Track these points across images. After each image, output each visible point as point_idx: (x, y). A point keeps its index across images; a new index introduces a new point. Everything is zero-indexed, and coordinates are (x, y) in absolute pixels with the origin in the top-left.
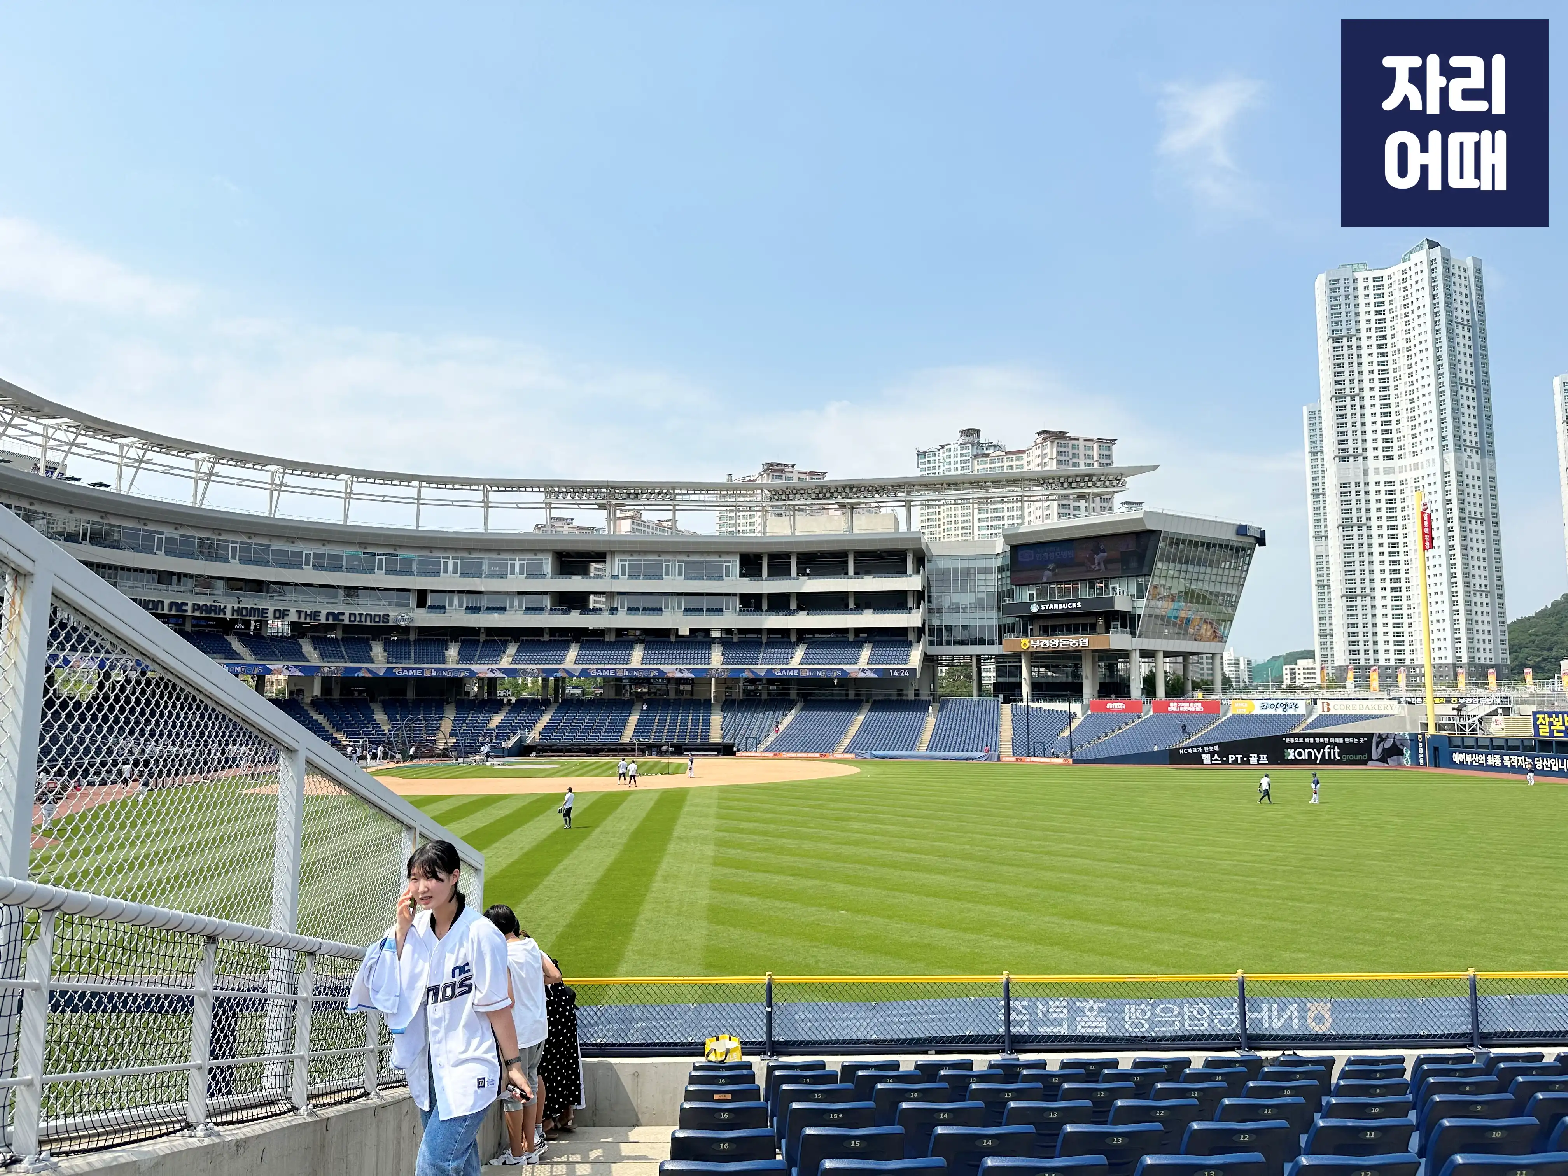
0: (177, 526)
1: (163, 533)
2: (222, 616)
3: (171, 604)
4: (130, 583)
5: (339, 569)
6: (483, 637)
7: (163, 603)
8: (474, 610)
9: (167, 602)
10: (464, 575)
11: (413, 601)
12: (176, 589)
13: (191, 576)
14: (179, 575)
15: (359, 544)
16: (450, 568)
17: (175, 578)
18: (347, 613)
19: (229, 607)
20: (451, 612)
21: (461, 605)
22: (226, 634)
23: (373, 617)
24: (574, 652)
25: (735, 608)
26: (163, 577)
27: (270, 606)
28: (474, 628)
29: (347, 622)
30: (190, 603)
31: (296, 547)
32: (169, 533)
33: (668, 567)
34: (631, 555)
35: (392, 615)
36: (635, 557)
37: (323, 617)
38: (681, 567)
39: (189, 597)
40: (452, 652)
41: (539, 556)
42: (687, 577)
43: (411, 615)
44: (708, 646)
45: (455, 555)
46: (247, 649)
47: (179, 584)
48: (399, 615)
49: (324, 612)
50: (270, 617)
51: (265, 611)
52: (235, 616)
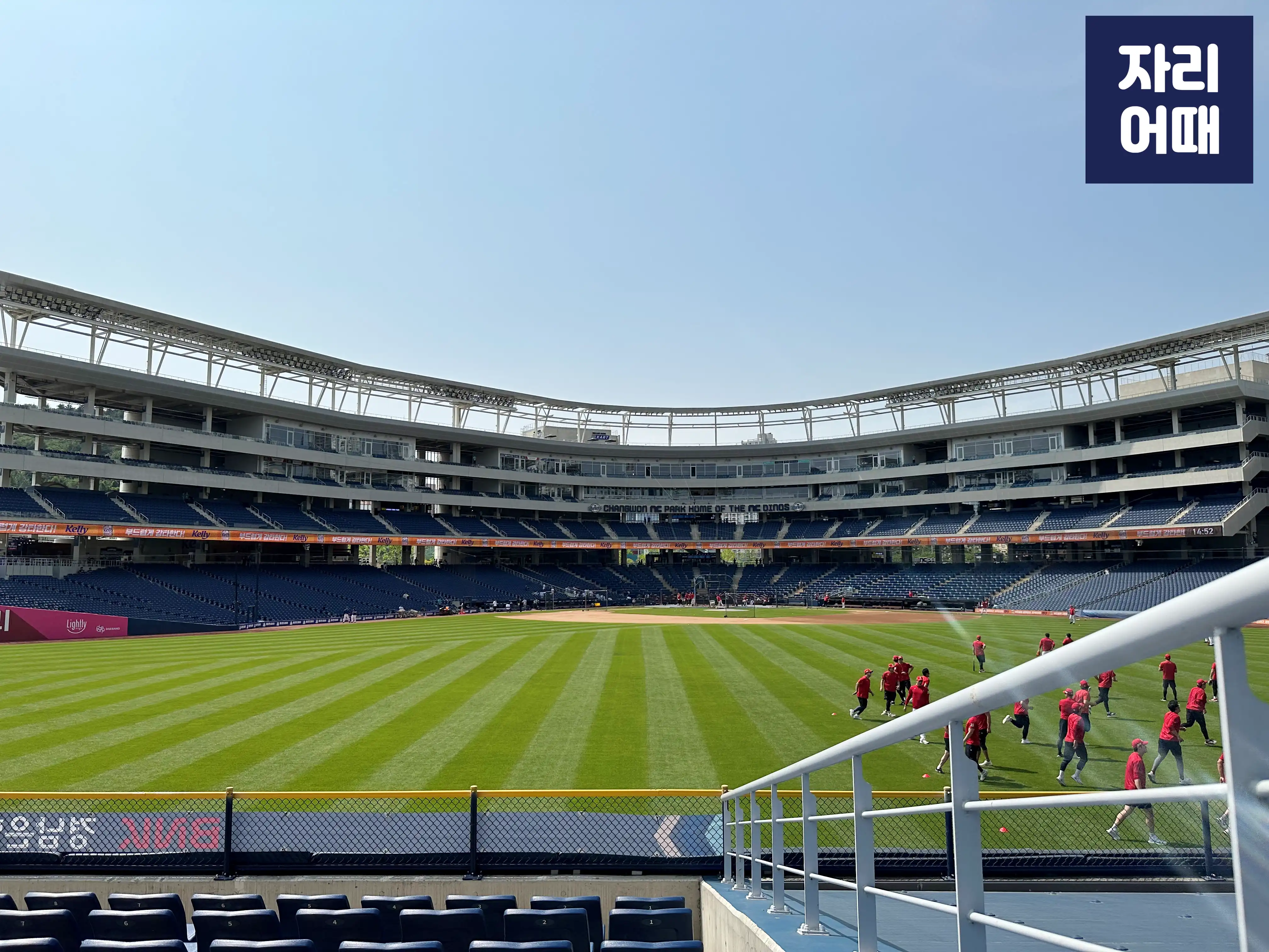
1: (649, 465)
2: (683, 512)
3: (652, 507)
4: (633, 497)
5: (759, 475)
6: (860, 517)
8: (849, 496)
10: (842, 470)
11: (810, 494)
12: (661, 497)
13: (669, 489)
14: (661, 489)
15: (773, 456)
16: (833, 466)
17: (658, 491)
18: (762, 505)
19: (687, 506)
20: (833, 499)
21: (842, 493)
22: (692, 524)
23: (779, 507)
24: (919, 525)
25: (1062, 477)
26: (652, 491)
27: (714, 504)
28: (847, 510)
29: (762, 511)
30: (663, 506)
31: (732, 463)
32: (653, 464)
33: (997, 446)
34: (966, 440)
35: (791, 504)
36: (969, 441)
37: (746, 509)
38: (1009, 445)
39: (666, 502)
40: (833, 529)
41: (894, 450)
42: (1016, 454)
43: (804, 503)
44: (1037, 513)
45: (836, 456)
46: (700, 533)
47: (661, 494)
48: (795, 504)
49: (747, 505)
50: (714, 511)
51: (709, 508)
52: (691, 512)
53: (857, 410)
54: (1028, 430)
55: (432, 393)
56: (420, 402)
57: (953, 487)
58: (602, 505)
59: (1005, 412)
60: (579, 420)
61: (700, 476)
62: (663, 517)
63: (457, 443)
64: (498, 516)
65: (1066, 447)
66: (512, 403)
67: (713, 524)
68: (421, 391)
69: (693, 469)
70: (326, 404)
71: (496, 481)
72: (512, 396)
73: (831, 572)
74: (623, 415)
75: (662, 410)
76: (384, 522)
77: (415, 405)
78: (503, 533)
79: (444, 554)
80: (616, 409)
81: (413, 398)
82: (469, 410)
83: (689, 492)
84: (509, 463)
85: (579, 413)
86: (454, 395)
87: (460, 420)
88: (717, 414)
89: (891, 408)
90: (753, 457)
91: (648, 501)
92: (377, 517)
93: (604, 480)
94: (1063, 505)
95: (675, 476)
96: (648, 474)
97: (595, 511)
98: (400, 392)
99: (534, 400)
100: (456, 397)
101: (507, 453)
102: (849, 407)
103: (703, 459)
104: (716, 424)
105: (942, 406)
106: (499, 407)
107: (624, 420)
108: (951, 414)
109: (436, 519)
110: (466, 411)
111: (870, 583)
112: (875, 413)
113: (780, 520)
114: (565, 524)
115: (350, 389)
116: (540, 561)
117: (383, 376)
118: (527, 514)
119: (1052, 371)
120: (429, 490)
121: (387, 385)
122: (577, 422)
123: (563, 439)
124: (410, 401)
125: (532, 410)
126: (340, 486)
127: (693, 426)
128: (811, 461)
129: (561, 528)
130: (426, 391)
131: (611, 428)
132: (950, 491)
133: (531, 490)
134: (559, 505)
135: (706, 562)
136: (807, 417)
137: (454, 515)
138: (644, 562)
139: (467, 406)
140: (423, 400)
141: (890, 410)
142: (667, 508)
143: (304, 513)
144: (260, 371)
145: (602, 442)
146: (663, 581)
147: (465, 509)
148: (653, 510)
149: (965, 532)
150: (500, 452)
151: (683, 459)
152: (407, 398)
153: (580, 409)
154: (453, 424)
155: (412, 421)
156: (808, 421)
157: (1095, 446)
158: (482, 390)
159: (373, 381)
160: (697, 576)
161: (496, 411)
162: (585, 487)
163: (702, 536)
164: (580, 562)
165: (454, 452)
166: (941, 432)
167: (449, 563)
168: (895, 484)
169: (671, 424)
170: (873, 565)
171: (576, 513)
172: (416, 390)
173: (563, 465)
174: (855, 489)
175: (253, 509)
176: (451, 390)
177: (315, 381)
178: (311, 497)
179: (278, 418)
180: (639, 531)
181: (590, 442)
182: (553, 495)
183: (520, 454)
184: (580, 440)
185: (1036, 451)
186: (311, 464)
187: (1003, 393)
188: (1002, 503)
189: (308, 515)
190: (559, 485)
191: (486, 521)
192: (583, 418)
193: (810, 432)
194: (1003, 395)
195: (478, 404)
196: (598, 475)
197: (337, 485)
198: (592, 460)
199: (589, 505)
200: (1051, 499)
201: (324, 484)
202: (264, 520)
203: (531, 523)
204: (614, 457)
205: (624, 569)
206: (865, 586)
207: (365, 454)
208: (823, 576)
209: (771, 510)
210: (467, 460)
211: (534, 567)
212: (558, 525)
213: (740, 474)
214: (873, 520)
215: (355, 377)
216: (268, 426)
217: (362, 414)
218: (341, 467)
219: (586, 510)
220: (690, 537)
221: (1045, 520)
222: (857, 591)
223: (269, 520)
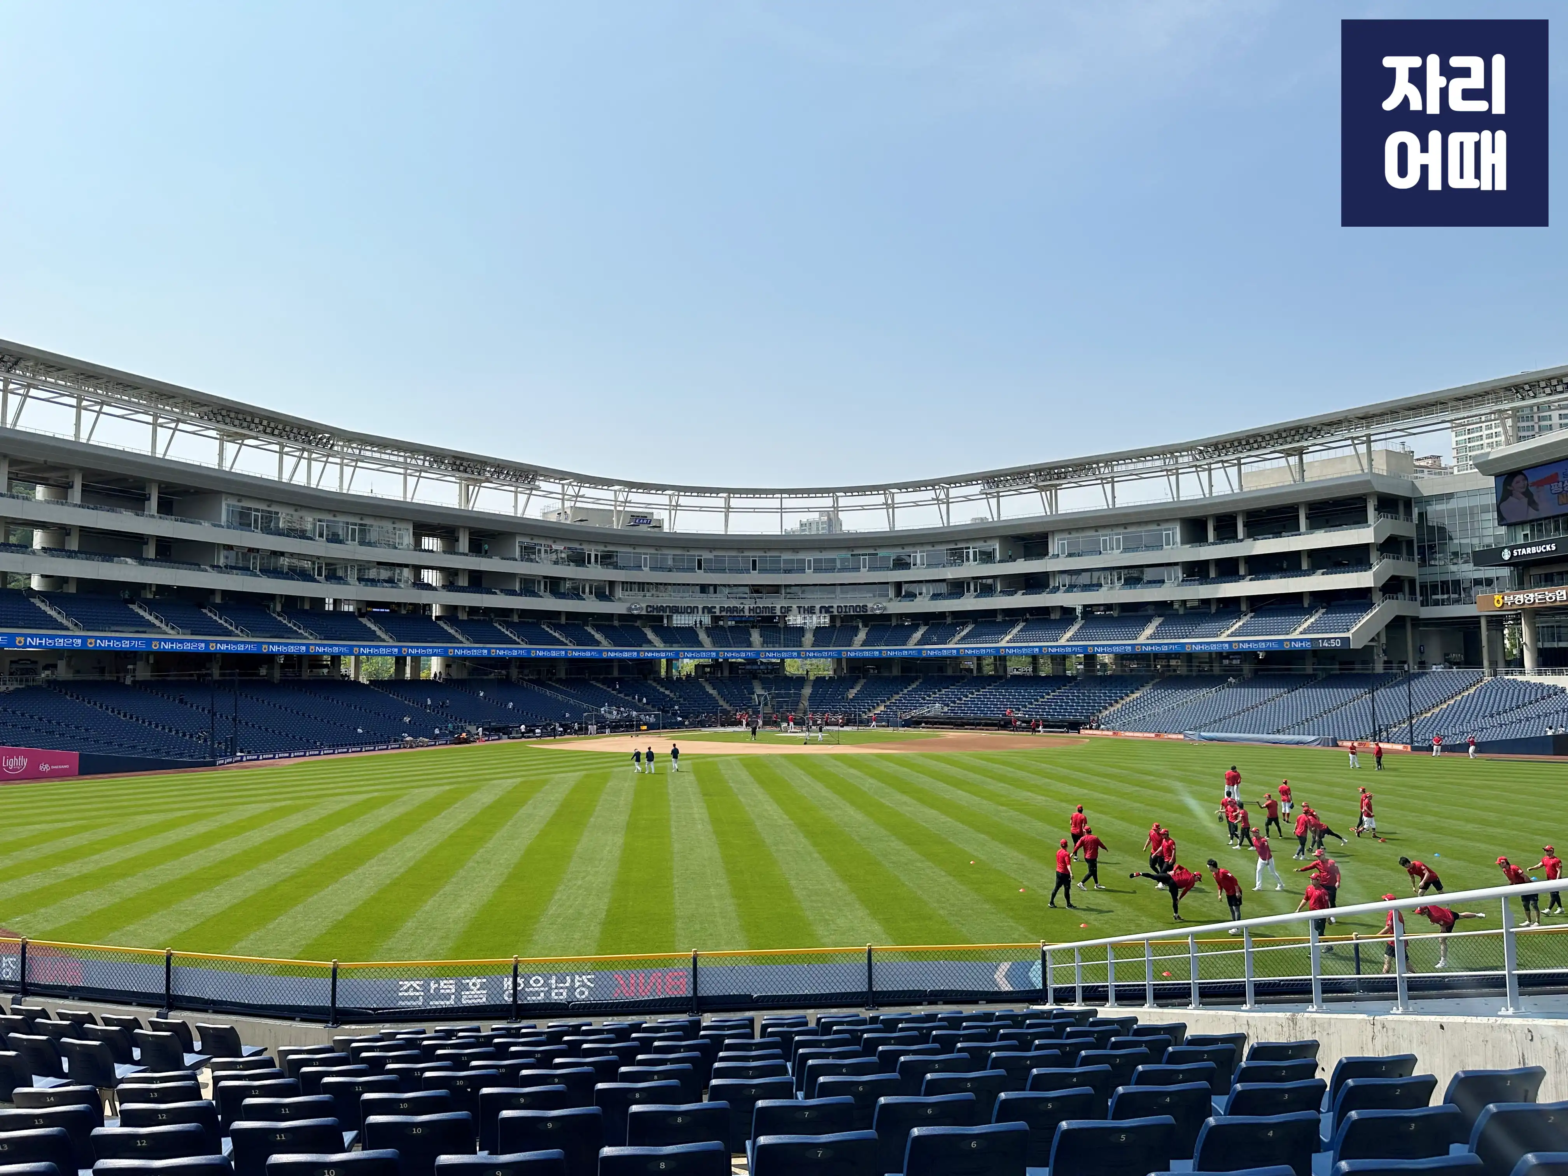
0: (711, 549)
1: (701, 556)
2: (742, 614)
3: (704, 608)
4: (681, 595)
5: (832, 570)
6: (949, 621)
7: (697, 607)
8: (935, 597)
9: (700, 607)
10: (929, 566)
11: (891, 593)
12: (715, 595)
13: (724, 585)
14: (715, 586)
15: (849, 548)
16: (918, 562)
17: (712, 588)
18: (835, 606)
19: (747, 607)
20: (919, 598)
21: (928, 593)
22: (753, 627)
23: (854, 608)
24: (1015, 631)
25: (1177, 578)
26: (704, 588)
27: (778, 603)
28: (935, 613)
29: (836, 613)
30: (718, 607)
31: (801, 556)
32: (706, 555)
33: (1105, 541)
34: (1070, 534)
35: (870, 605)
36: (1074, 535)
37: (817, 611)
38: (1118, 540)
39: (720, 602)
40: (918, 635)
41: (989, 543)
42: (1126, 550)
43: (885, 604)
44: (1148, 619)
45: (922, 549)
46: (762, 639)
47: (715, 592)
48: (875, 605)
49: (818, 607)
50: (779, 613)
51: (773, 608)
52: (752, 614)
53: (947, 495)
54: (1139, 524)
55: (435, 466)
56: (419, 477)
57: (1054, 587)
58: (644, 605)
59: (1114, 502)
60: (616, 501)
61: (763, 571)
62: (715, 619)
63: (464, 527)
64: (516, 619)
65: (1183, 543)
66: (534, 479)
67: (775, 628)
68: (420, 463)
69: (754, 562)
70: (300, 479)
71: (512, 576)
72: (536, 471)
73: (914, 686)
74: (670, 495)
75: (717, 491)
76: (373, 627)
77: (411, 481)
78: (523, 640)
79: (448, 666)
80: (661, 488)
81: (409, 471)
82: (480, 487)
83: (747, 590)
84: (528, 553)
85: (615, 491)
86: (462, 468)
87: (468, 501)
88: (783, 496)
89: (986, 494)
90: (825, 549)
91: (700, 601)
92: (364, 621)
93: (645, 575)
94: (1177, 610)
95: (731, 570)
96: (700, 568)
97: (635, 612)
98: (394, 464)
99: (561, 476)
100: (465, 471)
101: (527, 540)
102: (938, 492)
103: (765, 550)
104: (781, 508)
105: (1043, 493)
106: (518, 484)
107: (671, 501)
108: (1053, 502)
109: (438, 622)
110: (477, 488)
111: (960, 699)
112: (967, 498)
113: (854, 624)
114: (598, 628)
115: (331, 459)
116: (566, 674)
117: (372, 444)
118: (551, 616)
119: (1169, 456)
120: (428, 587)
121: (377, 455)
122: (613, 503)
123: (595, 524)
124: (405, 475)
125: (557, 488)
126: (318, 582)
127: (754, 510)
128: (892, 553)
129: (593, 632)
130: (427, 464)
131: (653, 510)
132: (1051, 592)
133: (554, 585)
134: (591, 605)
135: (768, 673)
136: (890, 502)
137: (460, 618)
138: (693, 674)
139: (477, 482)
140: (423, 474)
141: (984, 496)
142: (722, 609)
143: (274, 615)
144: (218, 436)
145: (644, 528)
146: (718, 697)
147: (473, 610)
148: (706, 611)
149: (1068, 641)
150: (518, 539)
151: (741, 550)
152: (402, 471)
153: (617, 488)
154: (460, 504)
155: (409, 500)
156: (890, 506)
157: (1213, 544)
158: (498, 462)
159: (360, 450)
160: (759, 691)
161: (513, 489)
162: (623, 583)
163: (765, 643)
164: (616, 674)
165: (461, 539)
166: (1042, 523)
167: (455, 675)
168: (990, 581)
169: (728, 509)
170: (963, 678)
171: (612, 614)
172: (414, 462)
173: (596, 556)
174: (943, 588)
175: (210, 611)
176: (458, 462)
177: (286, 449)
178: (281, 596)
179: (240, 497)
180: (688, 636)
181: (628, 528)
182: (584, 592)
183: (543, 542)
184: (617, 525)
185: (1148, 548)
186: (282, 554)
187: (1113, 480)
188: (1109, 607)
189: (279, 618)
190: (591, 580)
191: (500, 625)
192: (621, 498)
193: (892, 521)
194: (1113, 482)
195: (492, 479)
196: (639, 567)
197: (315, 581)
198: (630, 550)
199: (628, 605)
200: (1164, 603)
201: (298, 580)
202: (225, 625)
203: (557, 627)
204: (658, 547)
205: (670, 682)
206: (954, 702)
207: (349, 542)
208: (905, 691)
209: (846, 612)
210: (476, 548)
211: (559, 681)
212: (589, 629)
213: (809, 568)
214: (964, 625)
215: (338, 445)
216: (228, 505)
217: (345, 491)
218: (318, 558)
219: (625, 612)
220: (750, 645)
221: (1157, 627)
222: (946, 709)
223: (231, 625)
